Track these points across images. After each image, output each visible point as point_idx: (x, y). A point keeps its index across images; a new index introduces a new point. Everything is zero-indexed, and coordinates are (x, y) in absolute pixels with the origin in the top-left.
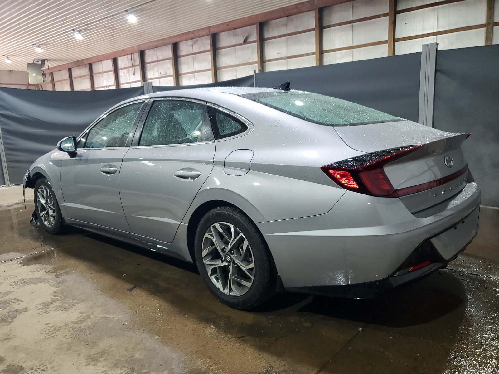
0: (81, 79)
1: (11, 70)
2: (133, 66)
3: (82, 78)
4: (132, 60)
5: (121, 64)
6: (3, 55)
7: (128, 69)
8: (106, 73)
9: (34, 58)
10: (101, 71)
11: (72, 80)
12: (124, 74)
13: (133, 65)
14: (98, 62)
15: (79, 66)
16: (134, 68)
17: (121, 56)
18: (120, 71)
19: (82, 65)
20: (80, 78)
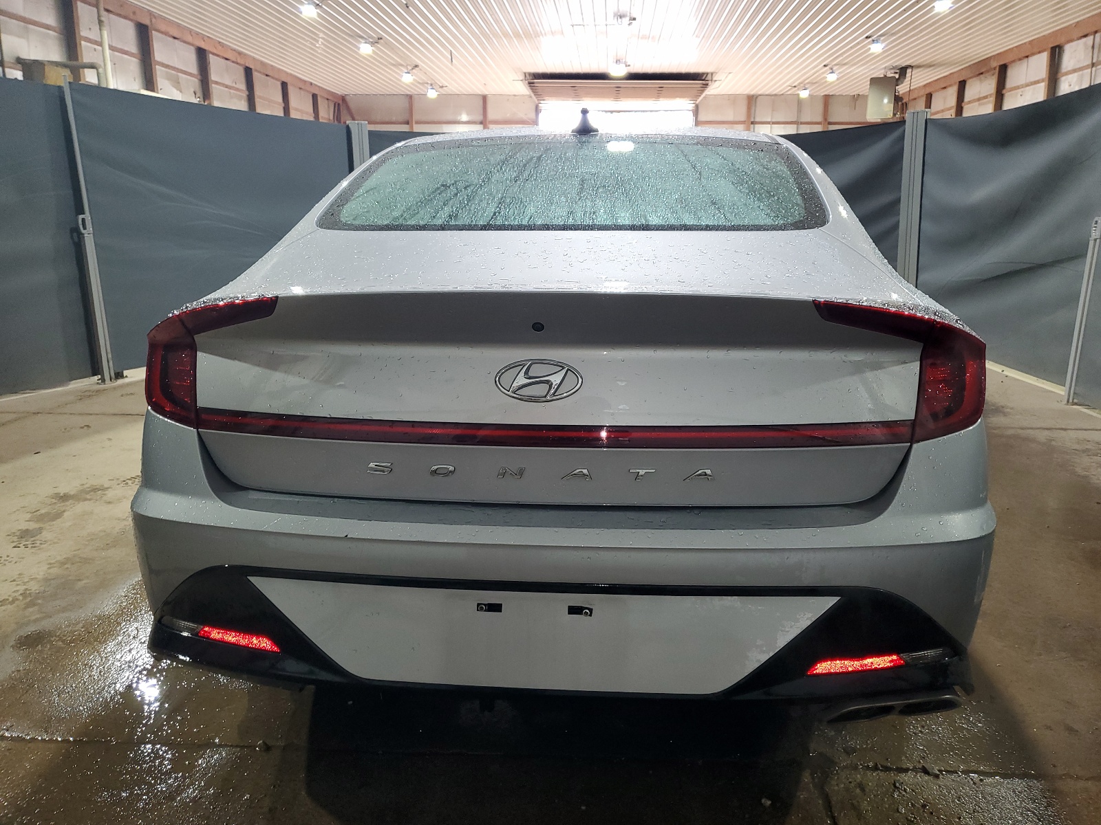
0: (979, 104)
1: (855, 93)
2: (1093, 65)
3: (981, 101)
4: (1093, 47)
5: (1069, 61)
6: (825, 66)
7: (1081, 73)
8: (1032, 87)
9: (884, 66)
10: (1022, 81)
11: (962, 108)
12: (1070, 85)
13: (1094, 61)
14: (1020, 59)
15: (982, 73)
16: (1094, 69)
17: (1072, 41)
18: (1063, 79)
19: (987, 71)
20: (977, 103)
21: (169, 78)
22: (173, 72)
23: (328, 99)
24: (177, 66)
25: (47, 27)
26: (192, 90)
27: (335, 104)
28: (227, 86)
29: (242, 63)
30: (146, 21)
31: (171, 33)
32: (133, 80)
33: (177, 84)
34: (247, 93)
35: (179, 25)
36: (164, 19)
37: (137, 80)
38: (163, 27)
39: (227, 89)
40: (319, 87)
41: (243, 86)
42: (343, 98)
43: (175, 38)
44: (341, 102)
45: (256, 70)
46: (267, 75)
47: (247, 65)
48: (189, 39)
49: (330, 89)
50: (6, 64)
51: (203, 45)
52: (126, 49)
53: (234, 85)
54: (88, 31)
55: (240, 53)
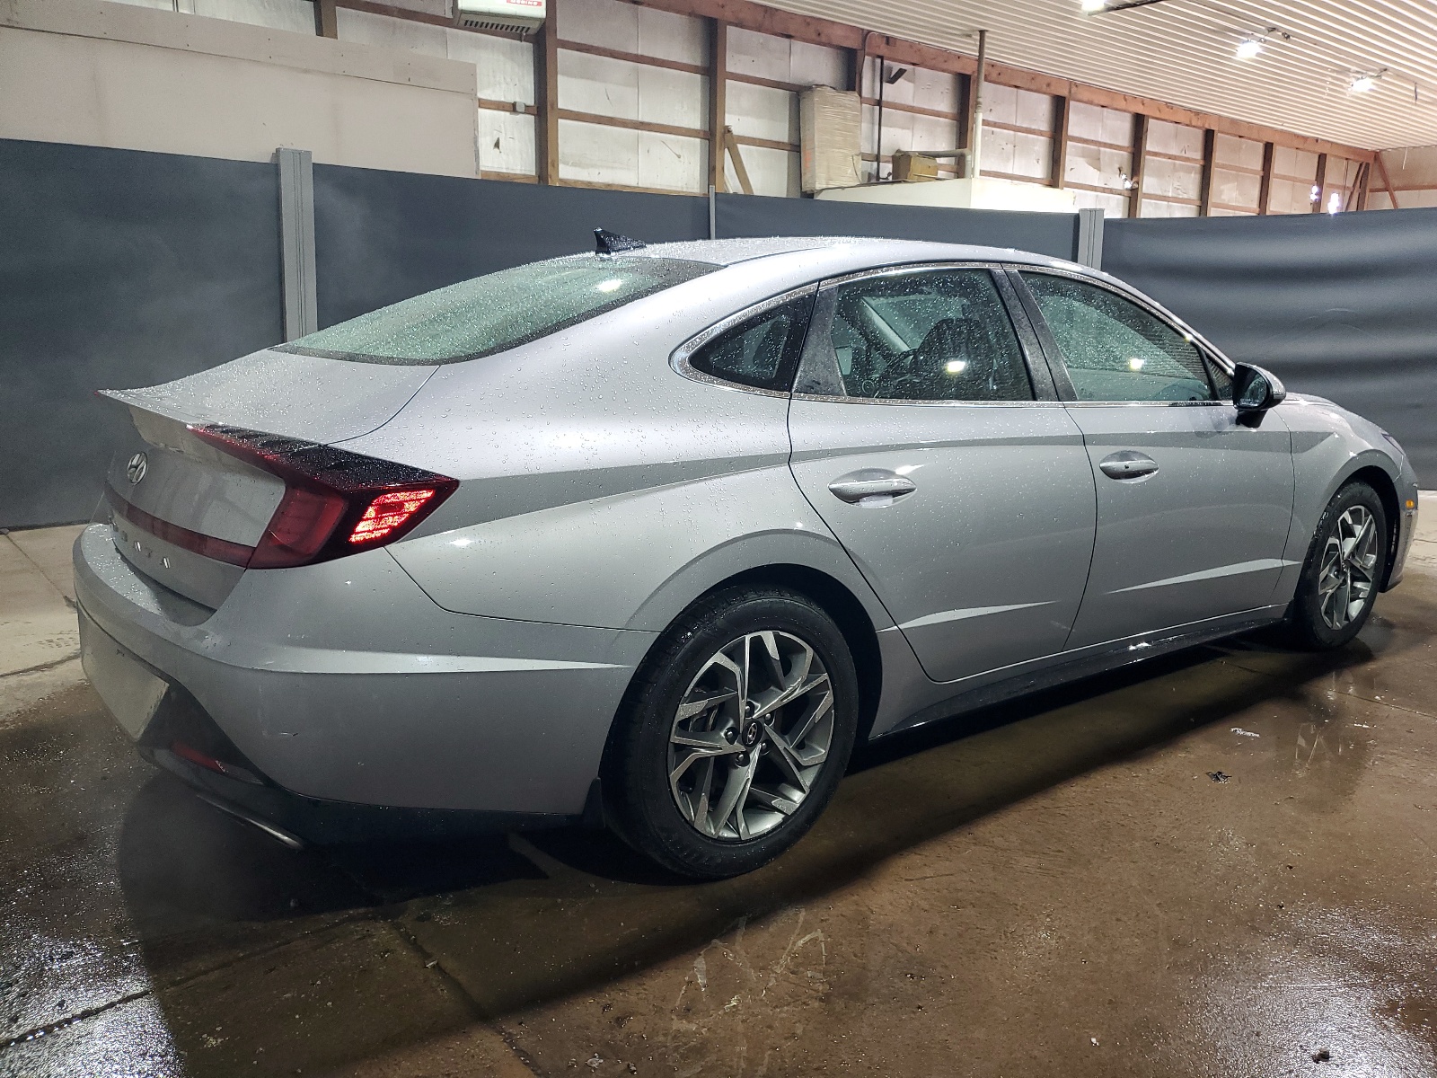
21: (1084, 155)
22: (1092, 147)
23: (1347, 159)
24: (1100, 140)
25: (938, 114)
26: (1117, 166)
27: (1361, 165)
28: (1170, 157)
29: (1199, 123)
30: (1064, 92)
31: (1096, 102)
32: (1035, 162)
33: (1096, 162)
34: (1202, 163)
35: (1109, 91)
36: (1089, 86)
37: (1040, 162)
38: (1086, 95)
39: (1170, 160)
40: (1332, 143)
41: (1198, 155)
42: (1377, 155)
43: (1103, 106)
44: (1371, 161)
45: (1219, 132)
46: (1240, 137)
47: (1207, 126)
48: (1122, 104)
49: (1350, 144)
50: (882, 159)
51: (1141, 110)
52: (1033, 127)
53: (1183, 154)
54: (988, 112)
55: (1197, 113)
